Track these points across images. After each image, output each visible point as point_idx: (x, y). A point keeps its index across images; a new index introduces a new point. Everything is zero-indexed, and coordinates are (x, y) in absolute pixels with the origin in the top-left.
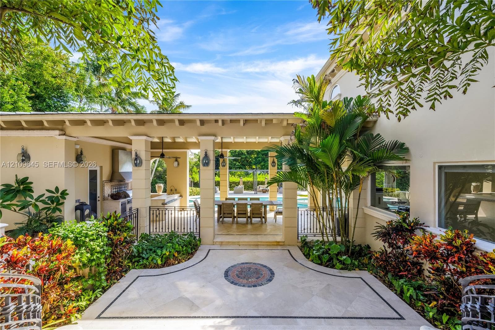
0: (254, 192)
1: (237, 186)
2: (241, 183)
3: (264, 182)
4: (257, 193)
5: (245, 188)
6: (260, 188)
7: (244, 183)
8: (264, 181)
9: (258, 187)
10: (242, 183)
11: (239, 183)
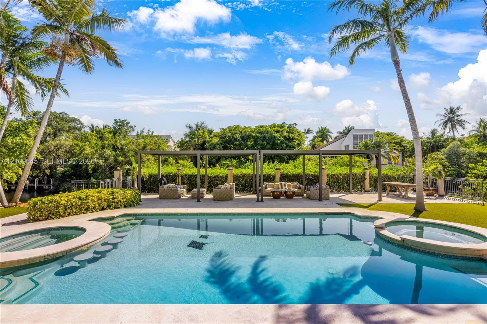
0: (255, 196)
1: (223, 183)
2: (230, 178)
3: (274, 177)
4: (262, 201)
5: (237, 189)
6: (266, 188)
7: (236, 178)
8: (272, 173)
9: (264, 186)
10: (232, 178)
11: (226, 177)
